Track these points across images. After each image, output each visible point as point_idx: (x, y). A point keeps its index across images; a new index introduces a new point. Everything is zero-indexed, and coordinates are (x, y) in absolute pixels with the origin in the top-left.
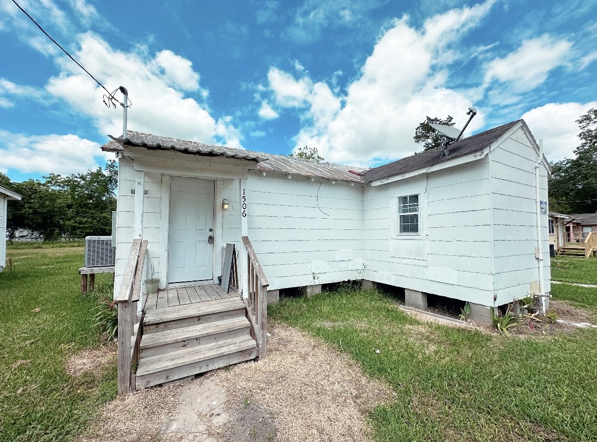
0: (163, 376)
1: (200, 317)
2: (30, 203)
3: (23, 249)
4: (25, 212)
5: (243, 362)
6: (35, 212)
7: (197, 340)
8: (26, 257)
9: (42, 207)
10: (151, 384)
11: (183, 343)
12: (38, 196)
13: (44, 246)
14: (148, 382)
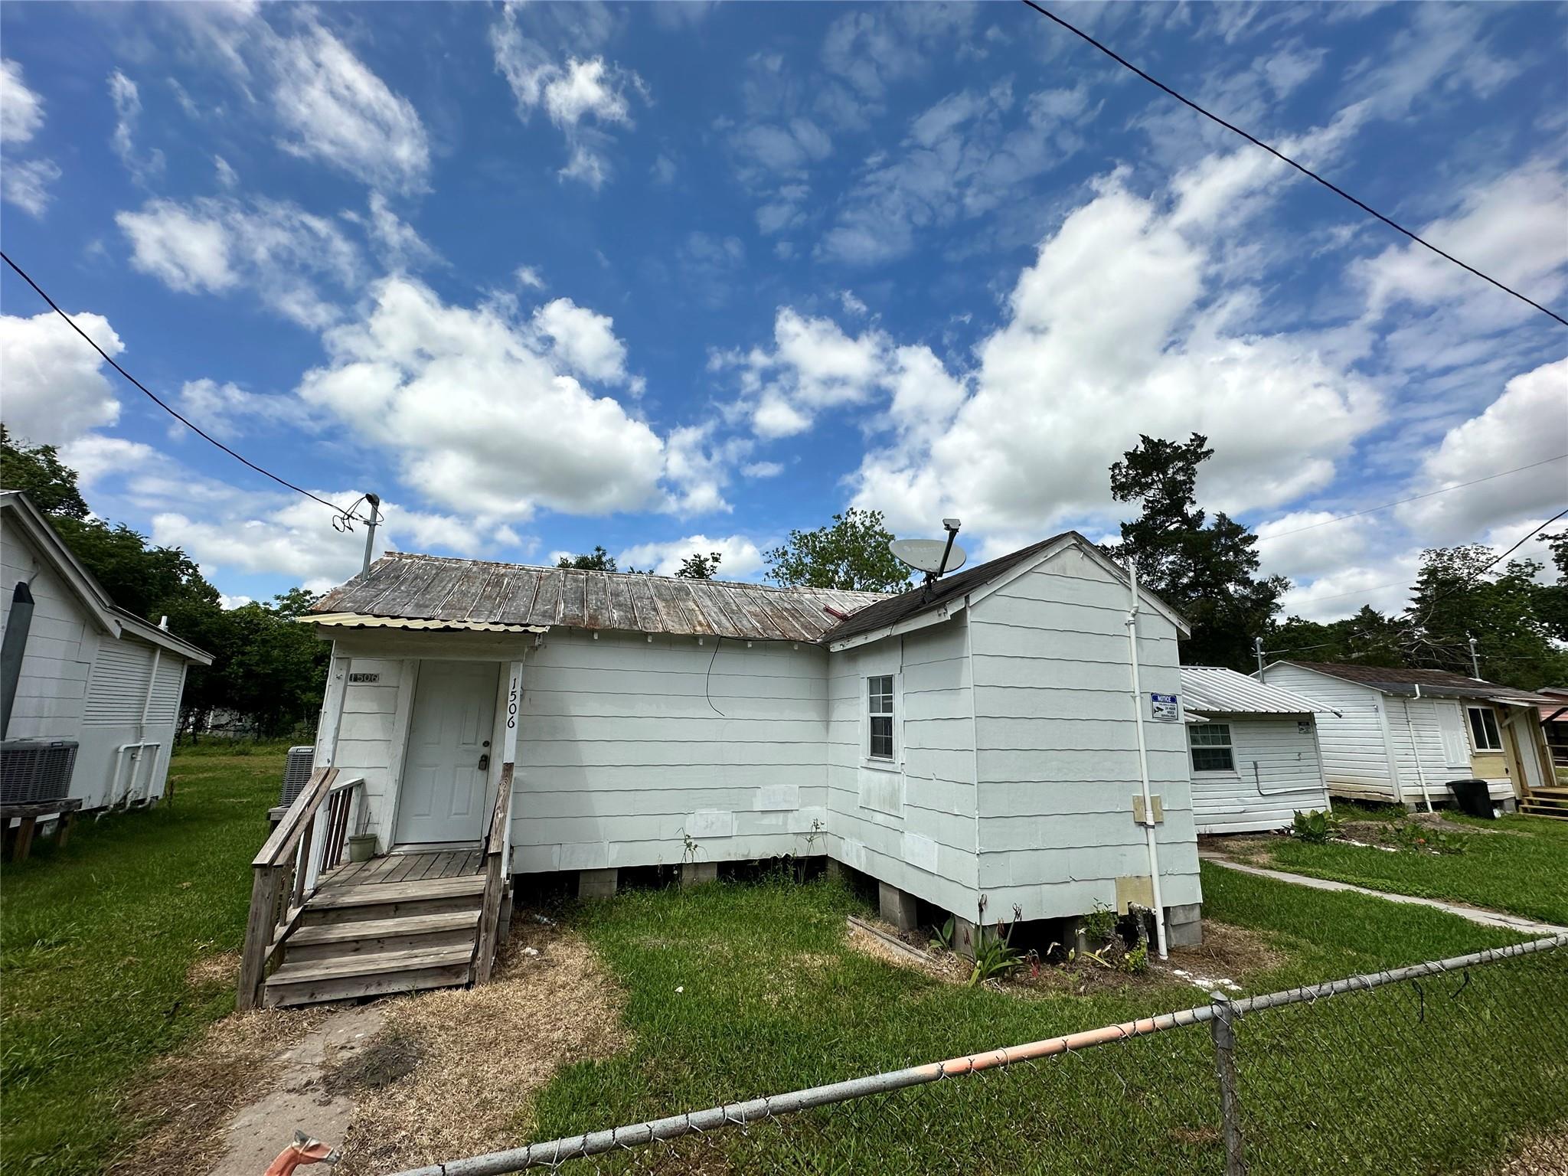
0: (306, 991)
1: (400, 906)
2: (244, 654)
3: (213, 755)
4: (231, 674)
5: (444, 987)
6: (249, 674)
7: (379, 942)
8: (211, 774)
9: (264, 663)
10: (287, 1003)
11: (354, 944)
12: (259, 638)
13: (253, 750)
14: (282, 999)
